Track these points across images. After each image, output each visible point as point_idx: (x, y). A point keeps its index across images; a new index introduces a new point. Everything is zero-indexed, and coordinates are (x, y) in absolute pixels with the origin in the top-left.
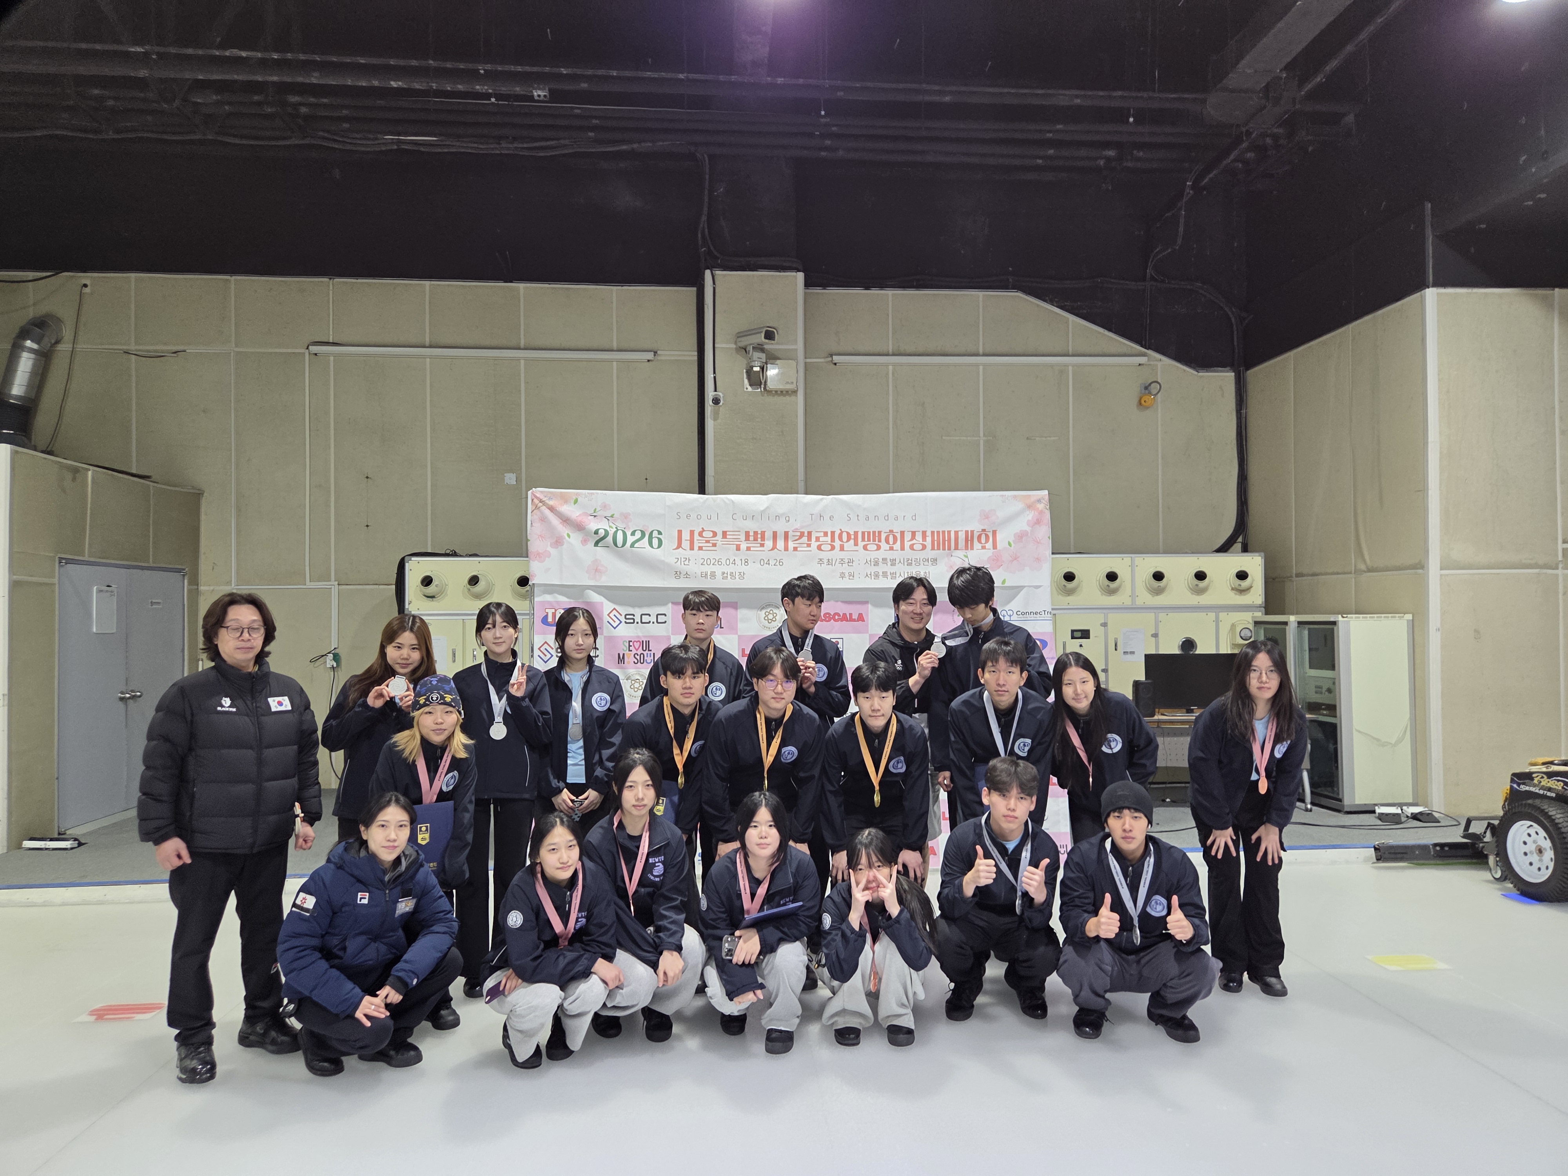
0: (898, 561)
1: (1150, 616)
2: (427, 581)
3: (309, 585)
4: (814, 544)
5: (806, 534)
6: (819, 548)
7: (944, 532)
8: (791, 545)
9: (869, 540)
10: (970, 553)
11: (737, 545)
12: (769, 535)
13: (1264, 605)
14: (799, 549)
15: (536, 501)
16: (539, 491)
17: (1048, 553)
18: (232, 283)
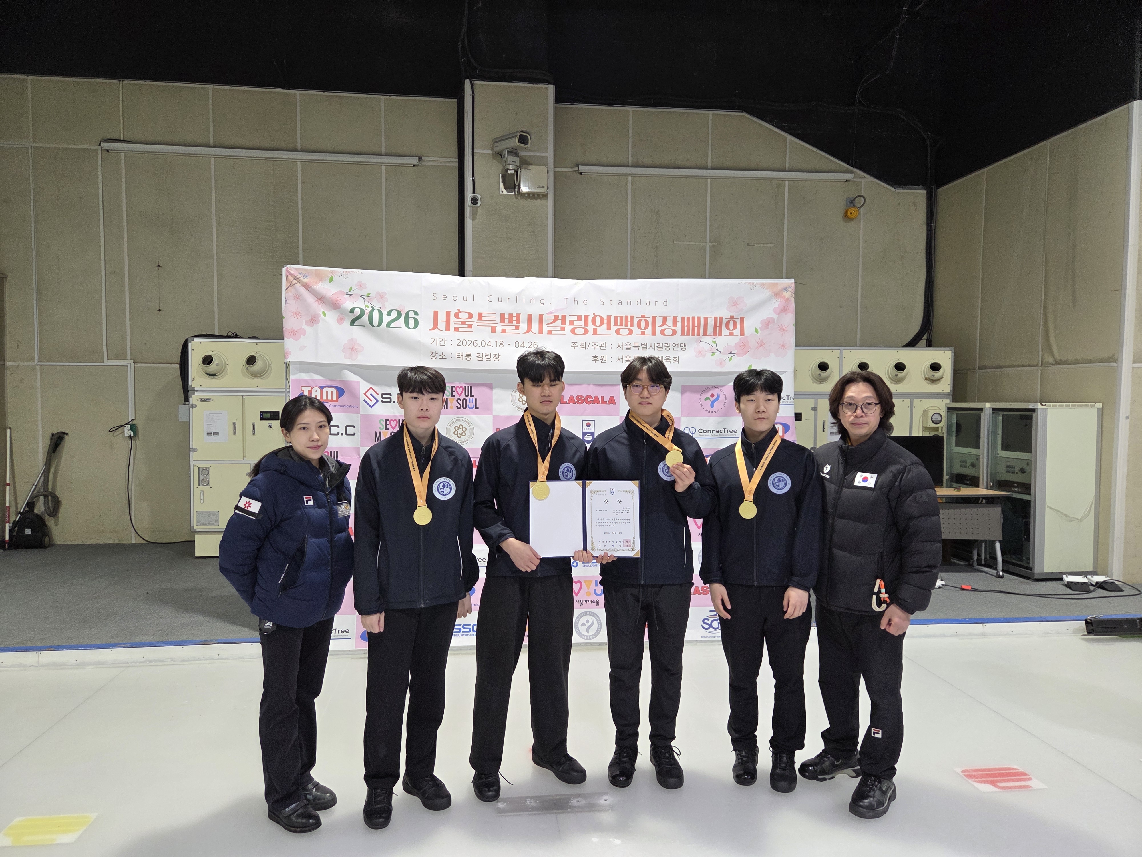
0: (648, 346)
2: (208, 360)
3: (107, 362)
4: (568, 328)
5: (560, 318)
6: (573, 331)
7: (693, 318)
8: (546, 328)
9: (621, 325)
10: (718, 339)
11: (492, 326)
12: (524, 318)
13: (952, 394)
14: (553, 332)
15: (290, 277)
16: (293, 268)
17: (793, 340)
18: (29, 81)
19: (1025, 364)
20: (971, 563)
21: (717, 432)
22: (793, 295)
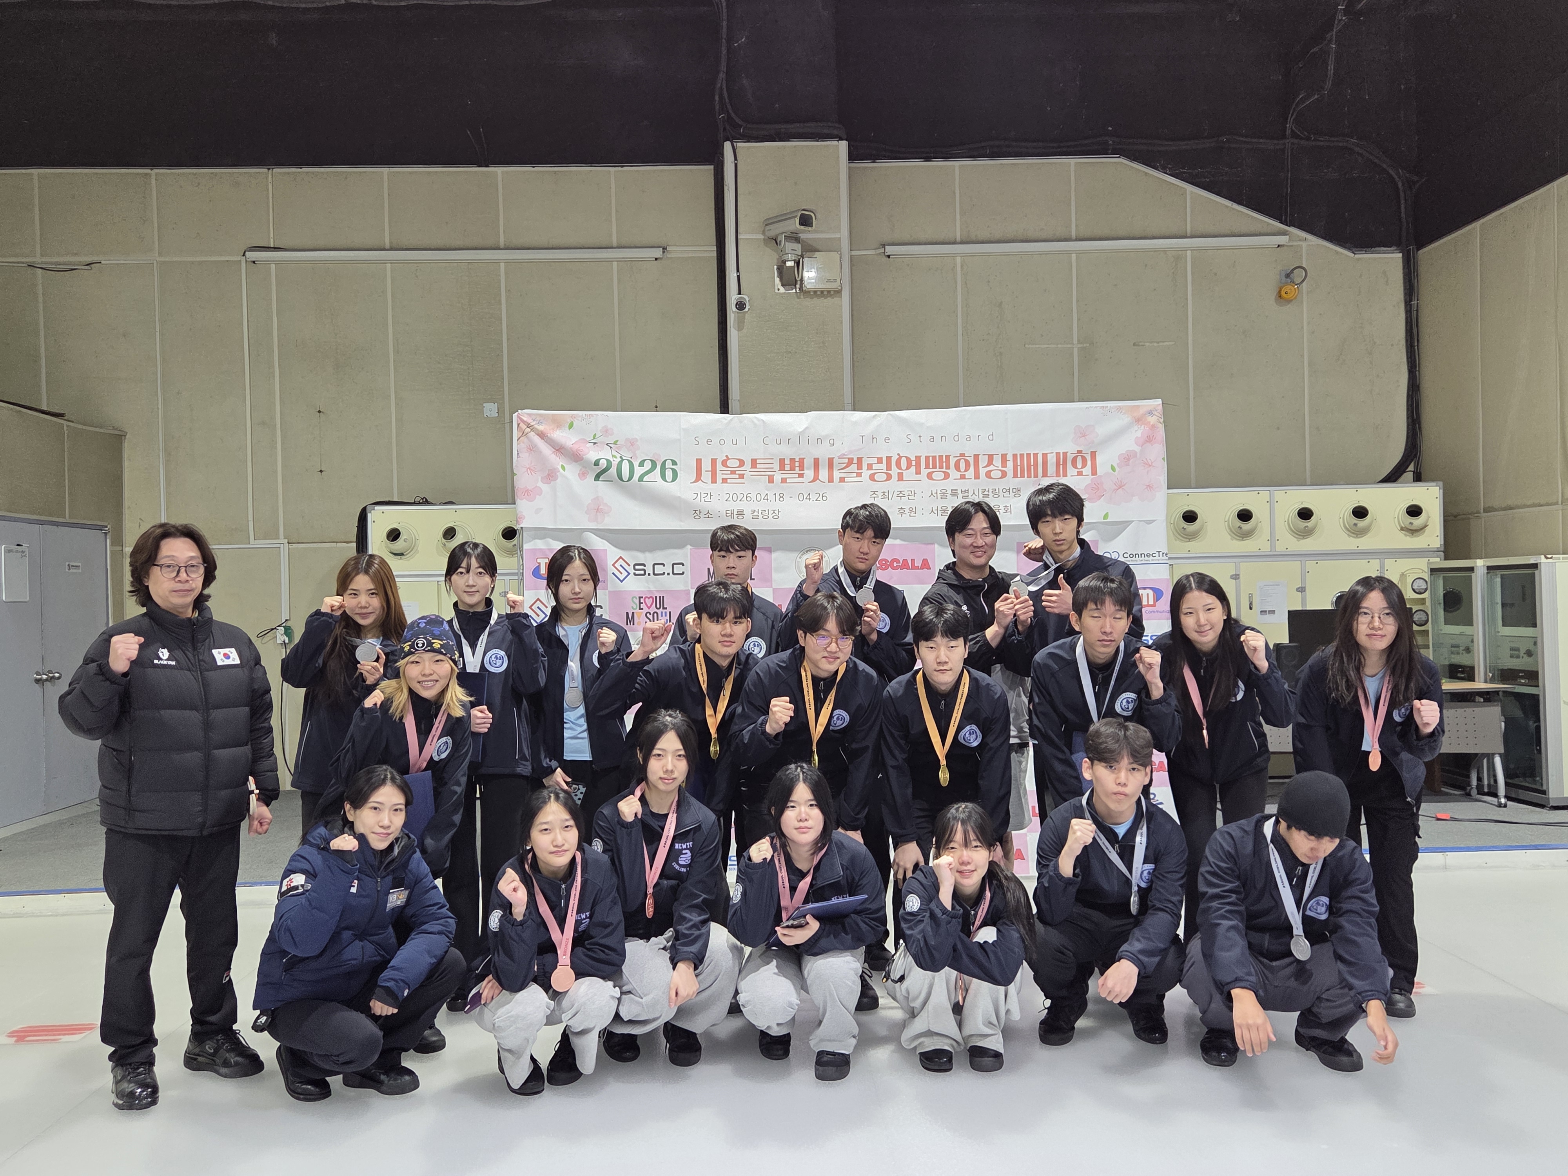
1: (1296, 565)
2: (394, 535)
3: (253, 543)
4: (866, 473)
5: (855, 461)
6: (872, 478)
7: (1029, 455)
8: (837, 475)
9: (934, 467)
11: (769, 475)
12: (809, 462)
13: (1442, 548)
14: (848, 479)
15: (523, 426)
16: (526, 414)
17: (1163, 479)
18: (153, 177)
19: (1542, 503)
20: (1468, 791)
22: (1162, 420)
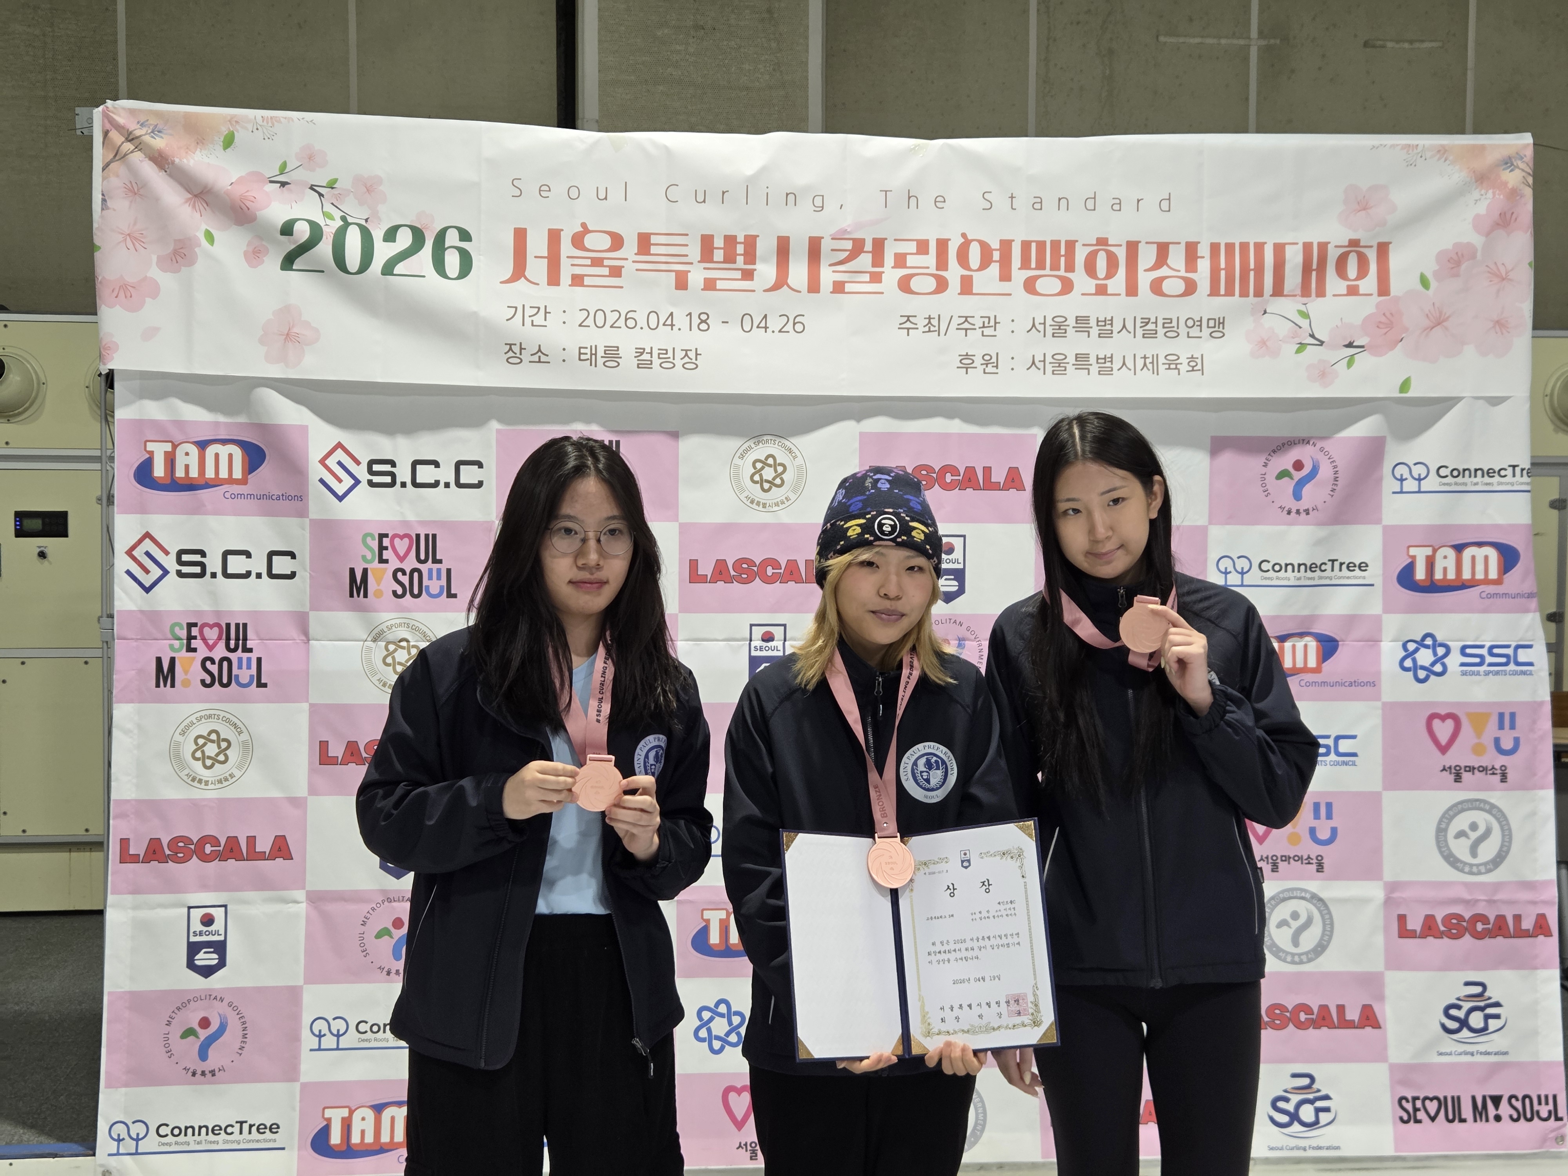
0: (1117, 326)
5: (868, 246)
6: (904, 285)
7: (1244, 246)
8: (828, 276)
11: (677, 272)
12: (766, 247)
14: (848, 287)
15: (115, 136)
16: (124, 109)
17: (1526, 311)
21: (1312, 568)
22: (1530, 180)
